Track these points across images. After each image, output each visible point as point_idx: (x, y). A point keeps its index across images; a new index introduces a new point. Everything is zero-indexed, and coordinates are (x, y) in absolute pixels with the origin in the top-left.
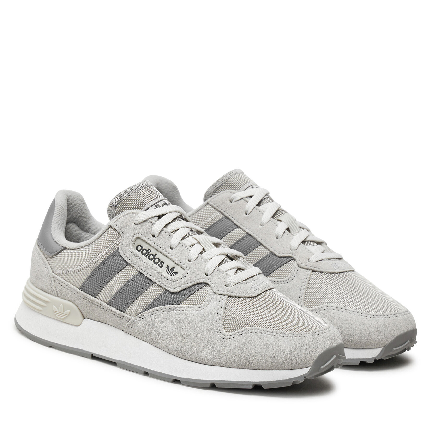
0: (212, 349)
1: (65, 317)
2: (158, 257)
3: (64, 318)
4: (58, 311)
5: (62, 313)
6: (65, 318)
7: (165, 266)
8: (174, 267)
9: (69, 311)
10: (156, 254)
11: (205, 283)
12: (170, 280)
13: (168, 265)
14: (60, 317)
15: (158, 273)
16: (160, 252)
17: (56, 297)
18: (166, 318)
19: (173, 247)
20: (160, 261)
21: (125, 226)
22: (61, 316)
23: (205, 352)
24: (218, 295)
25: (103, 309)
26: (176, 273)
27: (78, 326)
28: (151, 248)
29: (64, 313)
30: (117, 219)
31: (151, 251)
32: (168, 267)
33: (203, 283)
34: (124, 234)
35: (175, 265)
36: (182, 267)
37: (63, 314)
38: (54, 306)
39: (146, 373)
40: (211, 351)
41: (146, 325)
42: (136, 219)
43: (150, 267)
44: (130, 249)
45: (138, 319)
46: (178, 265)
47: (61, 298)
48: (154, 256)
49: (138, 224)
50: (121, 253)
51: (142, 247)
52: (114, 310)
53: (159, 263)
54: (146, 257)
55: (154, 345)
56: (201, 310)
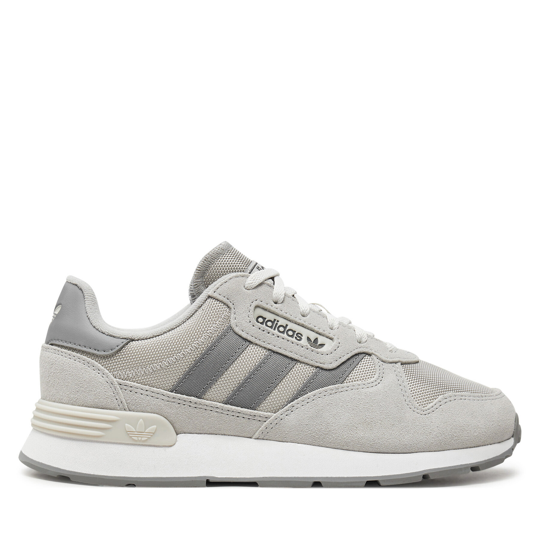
0: (412, 430)
1: (150, 436)
2: (291, 329)
3: (147, 438)
4: (135, 431)
5: (144, 431)
6: (149, 438)
7: (304, 338)
8: (317, 338)
9: (155, 426)
10: (287, 325)
11: (363, 353)
12: (322, 353)
13: (308, 337)
14: (140, 438)
15: (302, 347)
16: (292, 322)
17: (127, 411)
18: (332, 404)
19: (306, 314)
20: (296, 333)
21: (234, 293)
22: (142, 437)
23: (404, 435)
24: (389, 364)
25: (216, 413)
26: (322, 345)
27: (171, 446)
28: (278, 318)
29: (146, 432)
30: (217, 286)
31: (278, 321)
32: (309, 339)
33: (361, 353)
34: (234, 304)
35: (318, 336)
36: (327, 337)
37: (145, 434)
38: (126, 424)
39: (317, 484)
40: (412, 433)
41: (301, 419)
42: (247, 283)
43: (288, 341)
44: (250, 322)
45: (286, 414)
46: (321, 335)
47: (136, 412)
48: (285, 328)
49: (253, 289)
50: (237, 330)
51: (264, 319)
52: (239, 409)
53: (295, 336)
54: (274, 329)
55: (317, 445)
56: (376, 385)
